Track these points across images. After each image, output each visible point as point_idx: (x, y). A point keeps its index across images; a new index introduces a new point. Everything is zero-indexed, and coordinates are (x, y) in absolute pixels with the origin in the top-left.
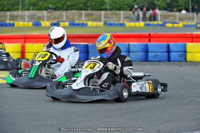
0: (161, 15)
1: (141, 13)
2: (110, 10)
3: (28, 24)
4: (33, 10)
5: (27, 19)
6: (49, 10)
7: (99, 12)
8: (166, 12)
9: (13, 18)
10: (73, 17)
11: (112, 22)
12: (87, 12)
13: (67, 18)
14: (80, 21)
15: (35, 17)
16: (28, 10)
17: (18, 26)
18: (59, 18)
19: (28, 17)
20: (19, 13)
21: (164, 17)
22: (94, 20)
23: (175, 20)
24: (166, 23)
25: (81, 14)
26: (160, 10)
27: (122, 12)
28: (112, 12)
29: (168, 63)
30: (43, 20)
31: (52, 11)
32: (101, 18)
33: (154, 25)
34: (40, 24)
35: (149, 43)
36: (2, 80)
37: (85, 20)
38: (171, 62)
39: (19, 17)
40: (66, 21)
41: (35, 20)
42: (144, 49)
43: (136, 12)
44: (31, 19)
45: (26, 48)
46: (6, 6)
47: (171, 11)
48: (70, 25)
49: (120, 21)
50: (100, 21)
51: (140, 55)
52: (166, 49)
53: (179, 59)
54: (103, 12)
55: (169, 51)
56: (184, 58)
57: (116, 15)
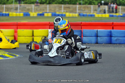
3: (20, 14)
4: (24, 3)
5: (19, 11)
7: (74, 6)
10: (55, 9)
11: (85, 14)
12: (65, 5)
13: (50, 10)
14: (60, 12)
15: (25, 9)
17: (12, 16)
18: (43, 10)
19: (20, 9)
20: (13, 5)
22: (71, 12)
25: (61, 7)
27: (92, 6)
28: (84, 5)
30: (32, 11)
32: (76, 10)
33: (116, 16)
34: (29, 15)
35: (112, 30)
37: (64, 12)
39: (13, 9)
40: (49, 12)
41: (25, 11)
42: (108, 35)
44: (22, 10)
48: (52, 15)
49: (91, 13)
50: (76, 13)
51: (106, 39)
54: (78, 6)
57: (88, 8)
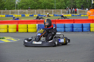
0: (79, 11)
1: (70, 10)
2: (56, 9)
3: (19, 16)
4: (22, 9)
5: (19, 14)
6: (29, 9)
7: (51, 10)
8: (81, 9)
9: (12, 13)
10: (40, 12)
11: (57, 14)
12: (45, 10)
13: (37, 13)
14: (42, 14)
15: (22, 12)
16: (19, 9)
18: (33, 13)
19: (19, 12)
20: (15, 10)
21: (80, 12)
23: (85, 13)
24: (81, 15)
25: (43, 11)
26: (78, 9)
27: (61, 10)
29: (82, 32)
30: (26, 14)
31: (30, 10)
32: (52, 12)
33: (76, 15)
34: (25, 16)
35: (73, 24)
36: (8, 41)
37: (45, 14)
38: (84, 32)
39: (15, 13)
40: (36, 14)
41: (22, 14)
42: (71, 26)
43: (68, 10)
44: (20, 13)
45: (19, 26)
46: (9, 7)
47: (83, 9)
49: (61, 14)
50: (52, 14)
51: (70, 29)
52: (81, 26)
53: (87, 30)
54: (53, 10)
55: (82, 27)
56: (89, 30)
57: (59, 11)
